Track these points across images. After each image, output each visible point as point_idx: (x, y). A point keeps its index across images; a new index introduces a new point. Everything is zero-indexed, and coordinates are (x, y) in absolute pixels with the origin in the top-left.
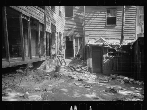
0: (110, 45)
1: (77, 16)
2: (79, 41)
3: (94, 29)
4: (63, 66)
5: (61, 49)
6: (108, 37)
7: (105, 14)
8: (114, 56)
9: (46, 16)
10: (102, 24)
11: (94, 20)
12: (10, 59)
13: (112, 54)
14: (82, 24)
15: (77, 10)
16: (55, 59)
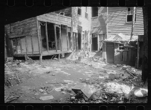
0: (120, 41)
1: (101, 16)
2: (102, 37)
3: (115, 26)
4: (87, 57)
5: (88, 44)
6: (128, 33)
7: (125, 13)
8: (123, 50)
9: (73, 21)
10: (123, 22)
11: (116, 18)
12: (49, 51)
13: (123, 48)
14: (105, 23)
15: (101, 11)
16: (81, 52)
